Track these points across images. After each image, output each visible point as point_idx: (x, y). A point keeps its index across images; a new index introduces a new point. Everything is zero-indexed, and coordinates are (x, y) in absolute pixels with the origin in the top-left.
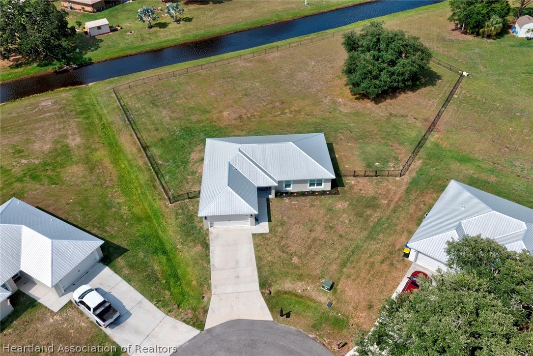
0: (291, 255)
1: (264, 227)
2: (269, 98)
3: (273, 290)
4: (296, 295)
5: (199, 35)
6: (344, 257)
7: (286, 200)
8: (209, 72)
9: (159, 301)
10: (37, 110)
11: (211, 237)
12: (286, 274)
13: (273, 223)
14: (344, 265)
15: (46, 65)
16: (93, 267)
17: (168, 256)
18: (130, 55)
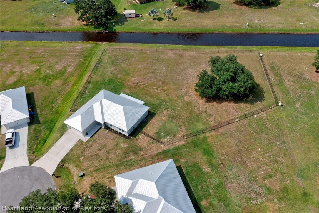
0: (83, 155)
1: (86, 139)
2: (161, 78)
3: (65, 165)
4: (70, 172)
5: (172, 30)
6: (99, 167)
7: (107, 131)
8: (151, 54)
9: (30, 147)
10: (72, 50)
11: (67, 133)
12: (74, 162)
13: (91, 139)
14: (95, 171)
15: (97, 28)
16: (24, 124)
17: (51, 132)
18: (133, 32)
